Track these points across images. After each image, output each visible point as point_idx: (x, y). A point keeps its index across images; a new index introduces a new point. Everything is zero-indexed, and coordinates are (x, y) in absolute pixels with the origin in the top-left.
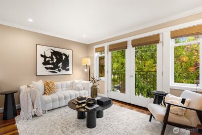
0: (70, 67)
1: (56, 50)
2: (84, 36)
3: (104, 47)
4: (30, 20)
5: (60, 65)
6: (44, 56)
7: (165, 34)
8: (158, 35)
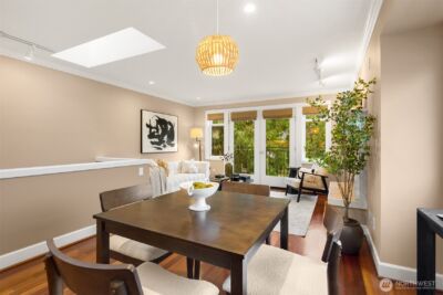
0: (175, 142)
1: (162, 116)
2: (198, 98)
3: (222, 114)
4: (151, 83)
5: (165, 138)
6: (149, 126)
7: (298, 109)
8: (291, 110)
